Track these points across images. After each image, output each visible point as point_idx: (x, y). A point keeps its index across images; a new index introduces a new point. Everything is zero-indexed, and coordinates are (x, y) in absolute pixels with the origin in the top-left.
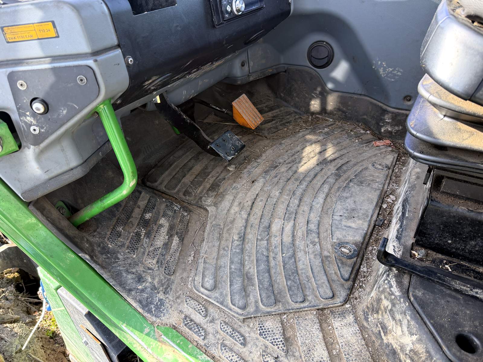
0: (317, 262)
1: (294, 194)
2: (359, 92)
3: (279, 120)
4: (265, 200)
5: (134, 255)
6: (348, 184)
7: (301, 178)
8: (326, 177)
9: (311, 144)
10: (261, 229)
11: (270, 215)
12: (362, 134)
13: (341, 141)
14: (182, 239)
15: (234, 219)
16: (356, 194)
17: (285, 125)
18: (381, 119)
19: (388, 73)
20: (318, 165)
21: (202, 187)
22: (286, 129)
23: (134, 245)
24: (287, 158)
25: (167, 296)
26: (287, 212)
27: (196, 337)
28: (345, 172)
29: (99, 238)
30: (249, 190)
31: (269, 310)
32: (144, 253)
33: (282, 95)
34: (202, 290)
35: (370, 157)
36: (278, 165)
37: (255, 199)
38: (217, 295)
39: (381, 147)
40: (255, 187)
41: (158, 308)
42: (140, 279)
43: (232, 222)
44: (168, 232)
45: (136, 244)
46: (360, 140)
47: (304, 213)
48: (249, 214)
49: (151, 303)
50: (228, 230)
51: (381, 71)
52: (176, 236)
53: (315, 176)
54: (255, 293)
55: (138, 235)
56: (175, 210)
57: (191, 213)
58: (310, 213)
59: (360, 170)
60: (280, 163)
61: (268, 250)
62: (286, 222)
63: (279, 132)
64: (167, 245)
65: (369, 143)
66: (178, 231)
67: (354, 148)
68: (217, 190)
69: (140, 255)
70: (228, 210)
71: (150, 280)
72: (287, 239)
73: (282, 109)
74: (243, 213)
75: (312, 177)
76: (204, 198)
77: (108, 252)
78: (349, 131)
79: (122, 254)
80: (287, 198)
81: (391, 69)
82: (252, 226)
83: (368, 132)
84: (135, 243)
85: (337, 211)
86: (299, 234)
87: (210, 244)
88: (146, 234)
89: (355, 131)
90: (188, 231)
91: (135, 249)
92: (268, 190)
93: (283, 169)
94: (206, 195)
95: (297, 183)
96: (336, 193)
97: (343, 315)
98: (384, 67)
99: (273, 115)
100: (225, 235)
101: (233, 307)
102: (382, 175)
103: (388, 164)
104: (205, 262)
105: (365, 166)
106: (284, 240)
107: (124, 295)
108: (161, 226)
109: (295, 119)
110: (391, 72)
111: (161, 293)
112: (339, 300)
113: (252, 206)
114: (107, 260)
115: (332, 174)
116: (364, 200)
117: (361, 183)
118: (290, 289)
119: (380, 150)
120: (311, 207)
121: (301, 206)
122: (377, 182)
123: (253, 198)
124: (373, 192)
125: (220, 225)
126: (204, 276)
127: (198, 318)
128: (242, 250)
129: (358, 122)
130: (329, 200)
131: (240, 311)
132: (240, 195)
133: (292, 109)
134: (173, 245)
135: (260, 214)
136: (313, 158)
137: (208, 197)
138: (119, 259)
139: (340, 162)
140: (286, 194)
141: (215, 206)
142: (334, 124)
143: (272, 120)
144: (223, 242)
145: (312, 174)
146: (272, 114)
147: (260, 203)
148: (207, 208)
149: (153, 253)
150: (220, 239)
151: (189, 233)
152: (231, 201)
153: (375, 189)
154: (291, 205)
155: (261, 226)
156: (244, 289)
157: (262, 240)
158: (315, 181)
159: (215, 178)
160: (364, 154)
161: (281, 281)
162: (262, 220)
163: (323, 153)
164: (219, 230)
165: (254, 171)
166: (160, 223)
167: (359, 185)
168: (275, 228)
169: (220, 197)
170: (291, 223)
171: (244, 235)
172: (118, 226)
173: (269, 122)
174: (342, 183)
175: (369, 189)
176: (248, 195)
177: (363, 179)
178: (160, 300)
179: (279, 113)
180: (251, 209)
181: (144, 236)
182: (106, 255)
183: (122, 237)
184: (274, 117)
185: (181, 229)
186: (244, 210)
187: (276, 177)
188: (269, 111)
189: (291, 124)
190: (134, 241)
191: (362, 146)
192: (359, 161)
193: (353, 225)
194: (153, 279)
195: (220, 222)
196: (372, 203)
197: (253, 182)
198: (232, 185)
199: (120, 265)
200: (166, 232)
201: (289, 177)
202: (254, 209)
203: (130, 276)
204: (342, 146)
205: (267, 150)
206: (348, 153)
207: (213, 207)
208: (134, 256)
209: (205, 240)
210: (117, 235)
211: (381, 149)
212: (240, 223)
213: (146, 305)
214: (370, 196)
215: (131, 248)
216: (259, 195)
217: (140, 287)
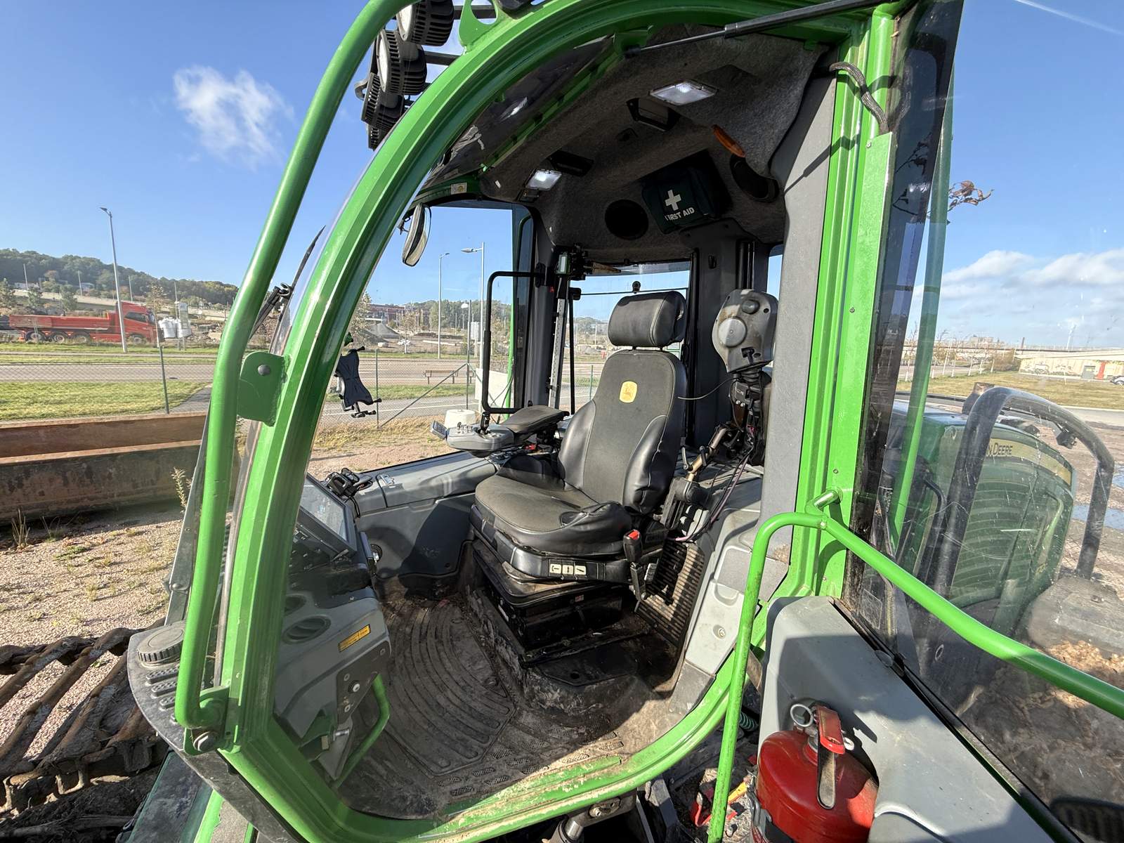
0: (485, 701)
1: (428, 672)
6: (452, 643)
7: (421, 659)
8: (435, 648)
10: (435, 709)
15: (409, 718)
16: (463, 647)
25: (426, 794)
26: (438, 687)
27: (469, 794)
28: (442, 637)
31: (489, 743)
34: (443, 770)
35: (446, 617)
38: (455, 764)
39: (445, 607)
41: (429, 805)
42: (404, 799)
43: (410, 720)
46: (427, 608)
47: (448, 680)
48: (416, 707)
49: (423, 806)
51: (426, 554)
53: (427, 650)
54: (475, 744)
55: (366, 777)
58: (451, 677)
59: (448, 630)
61: (453, 716)
65: (435, 608)
71: (408, 794)
72: (457, 702)
74: (410, 709)
75: (426, 653)
80: (427, 677)
81: (433, 551)
83: (426, 600)
85: (464, 664)
86: (459, 693)
89: (417, 603)
95: (422, 664)
96: (452, 654)
97: (520, 714)
98: (427, 551)
101: (471, 760)
102: (464, 626)
103: (460, 616)
105: (449, 626)
106: (456, 703)
107: (404, 817)
111: (422, 795)
112: (513, 709)
115: (436, 643)
116: (471, 648)
117: (458, 638)
118: (488, 725)
119: (446, 609)
120: (448, 672)
121: (442, 677)
122: (466, 632)
123: (405, 694)
124: (469, 640)
126: (436, 763)
127: (457, 786)
128: (439, 730)
129: (412, 595)
130: (453, 661)
131: (477, 758)
135: (422, 701)
139: (432, 631)
140: (423, 676)
145: (424, 651)
149: (389, 779)
153: (468, 637)
154: (435, 681)
155: (434, 707)
156: (466, 747)
157: (444, 714)
158: (431, 655)
161: (479, 726)
162: (429, 703)
163: (413, 632)
167: (459, 641)
168: (442, 701)
170: (449, 692)
171: (428, 721)
174: (448, 646)
175: (465, 639)
177: (457, 635)
178: (426, 800)
180: (413, 703)
181: (370, 774)
187: (402, 669)
190: (370, 782)
192: (442, 624)
193: (481, 667)
196: (476, 647)
202: (414, 701)
203: (396, 802)
208: (383, 789)
209: (406, 746)
213: (421, 811)
214: (470, 643)
217: (408, 803)
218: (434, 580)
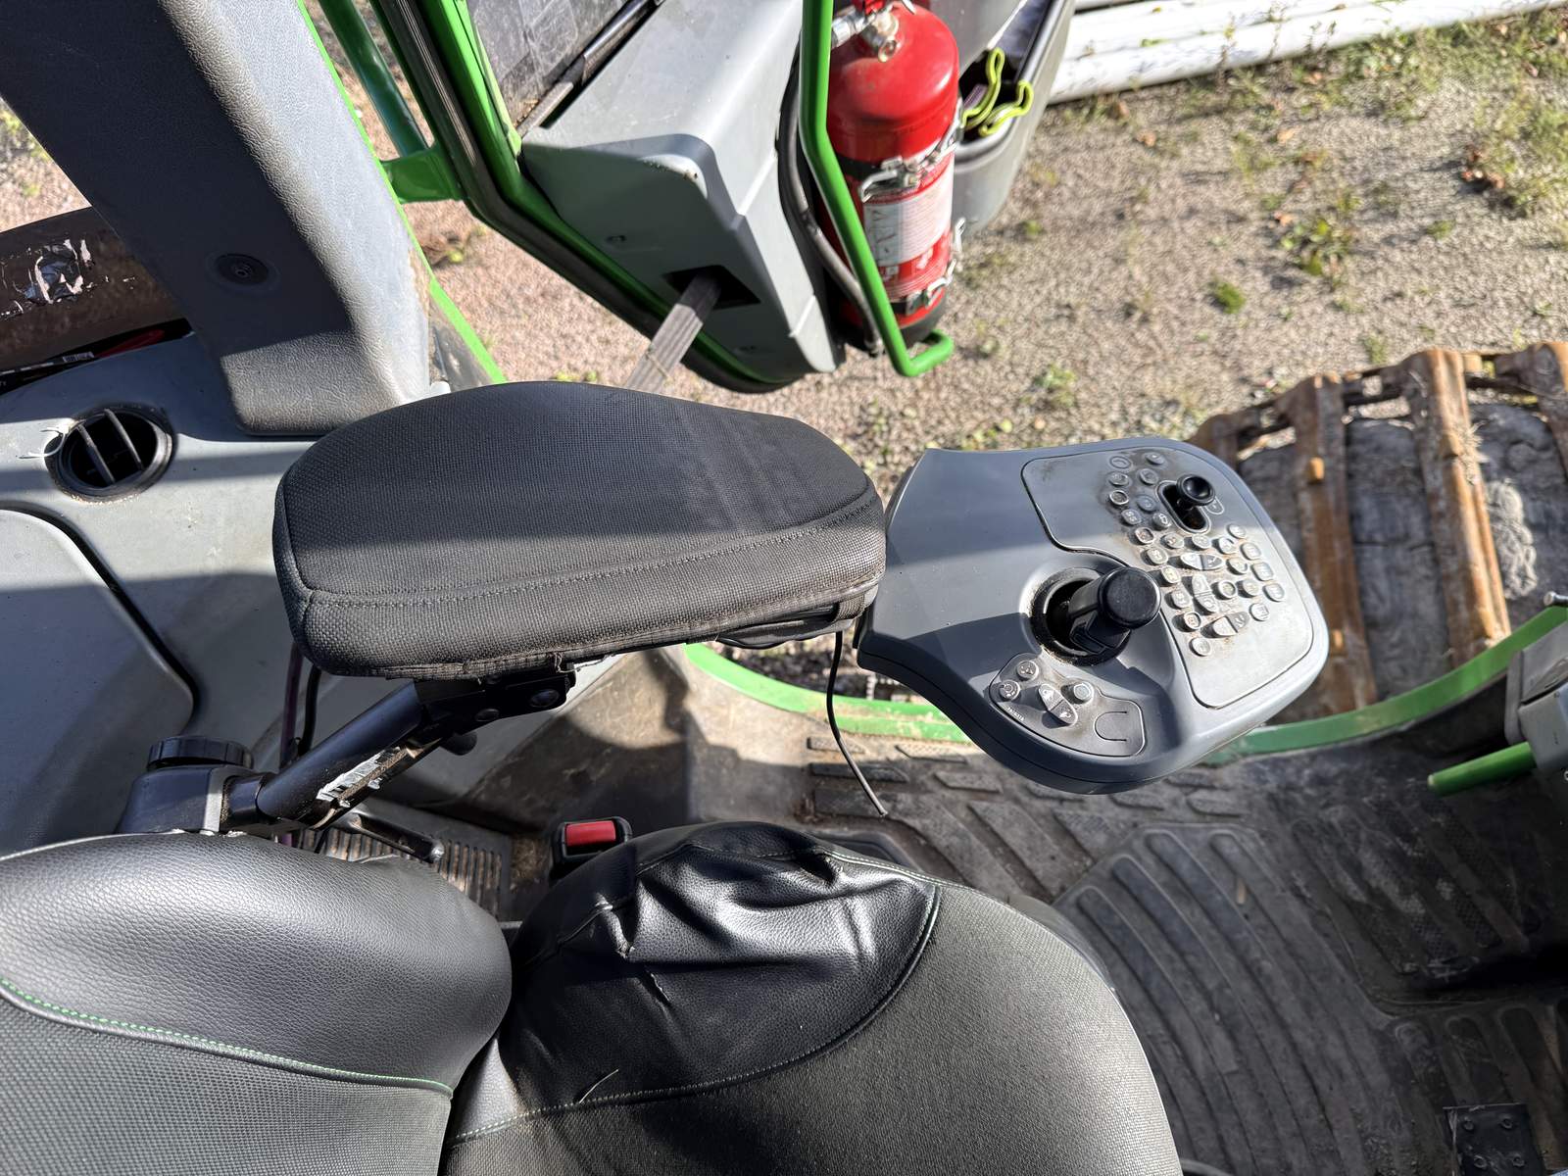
4: (1304, 1120)
5: (1369, 801)
10: (1241, 1017)
11: (1255, 1071)
14: (1351, 905)
15: (1312, 1018)
21: (1465, 1077)
23: (1389, 816)
25: (1264, 795)
26: (1228, 1102)
30: (1362, 1134)
31: (1115, 858)
32: (1364, 819)
37: (1323, 1109)
38: (1200, 837)
40: (1359, 1154)
41: (1259, 773)
43: (1307, 1006)
44: (1383, 894)
45: (1388, 820)
48: (1294, 1046)
49: (1273, 771)
50: (1296, 980)
52: (1365, 900)
55: (1409, 838)
56: (1431, 957)
57: (1404, 982)
61: (1193, 971)
64: (1357, 870)
66: (1374, 915)
68: (1426, 1087)
70: (1342, 1034)
71: (1309, 791)
74: (1310, 1044)
76: (1424, 1040)
77: (1400, 769)
79: (1384, 787)
84: (1394, 821)
87: (1294, 924)
88: (1404, 853)
90: (1362, 934)
91: (1381, 811)
94: (1428, 1052)
100: (1290, 962)
101: (1164, 832)
104: (1266, 879)
106: (1183, 1014)
107: (1313, 749)
108: (1405, 893)
111: (1275, 791)
113: (1309, 1077)
114: (1386, 758)
118: (1109, 910)
123: (1330, 1110)
125: (1321, 979)
128: (1232, 945)
131: (1149, 832)
132: (1363, 1105)
134: (1349, 879)
137: (1420, 1052)
138: (1378, 775)
141: (1381, 1032)
144: (1280, 944)
147: (1303, 1102)
148: (1390, 1018)
151: (1358, 934)
152: (1363, 1067)
156: (1171, 869)
157: (1220, 990)
161: (1130, 917)
162: (1257, 1045)
164: (1312, 967)
166: (1413, 896)
169: (1396, 1069)
170: (1200, 1071)
171: (1258, 983)
176: (1346, 1112)
178: (1266, 782)
180: (1304, 1067)
181: (1400, 847)
182: (1396, 763)
183: (1422, 811)
185: (1373, 924)
186: (1313, 1054)
194: (1307, 798)
195: (1328, 991)
198: (1412, 1132)
199: (1363, 768)
200: (1385, 890)
202: (1299, 1072)
203: (1336, 770)
207: (1381, 1027)
209: (1313, 930)
212: (1290, 1008)
213: (1276, 764)
216: (1325, 1130)
217: (1307, 773)
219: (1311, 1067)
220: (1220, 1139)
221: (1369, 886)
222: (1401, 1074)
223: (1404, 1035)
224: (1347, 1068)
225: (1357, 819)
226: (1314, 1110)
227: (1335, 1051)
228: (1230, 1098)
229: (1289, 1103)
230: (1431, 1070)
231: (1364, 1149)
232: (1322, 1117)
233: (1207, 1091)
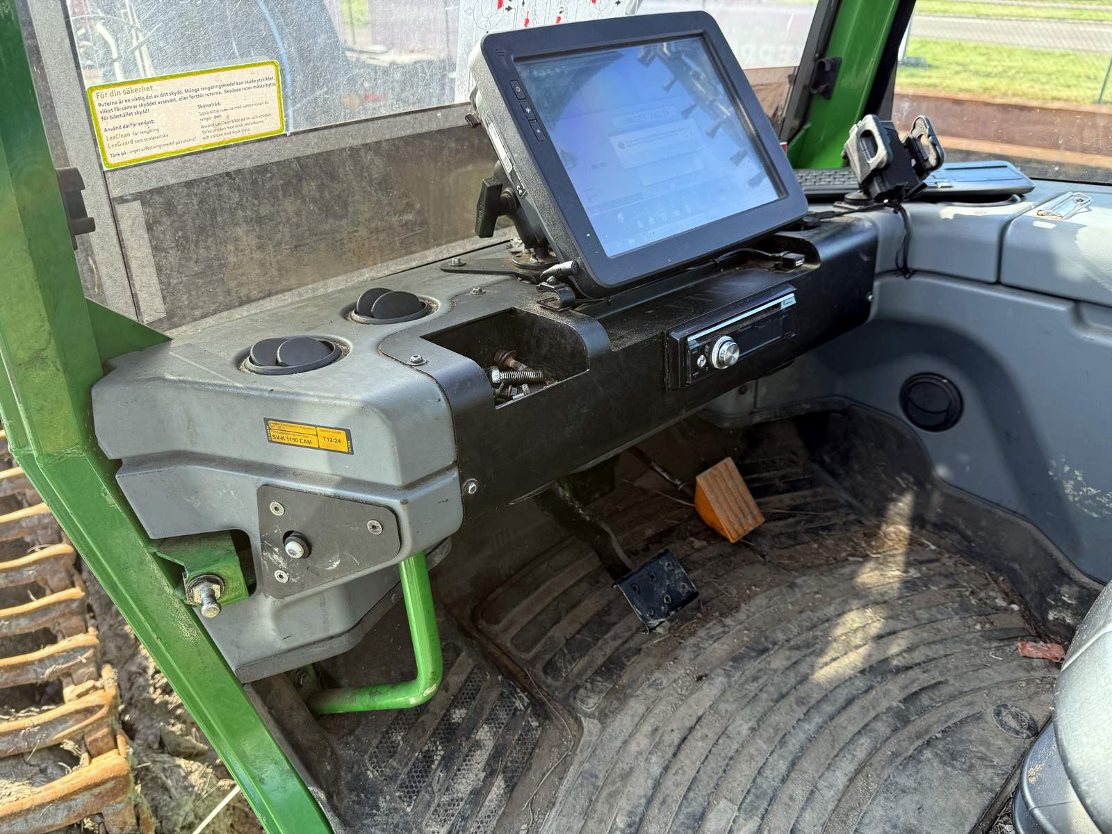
1: (783, 742)
2: (1013, 507)
3: (805, 517)
4: (712, 736)
5: (409, 806)
6: (920, 750)
7: (813, 702)
8: (872, 714)
9: (865, 607)
10: (681, 817)
11: (712, 785)
12: (997, 609)
13: (940, 617)
14: (511, 787)
15: (632, 769)
16: (931, 787)
17: (818, 535)
18: (1052, 590)
19: (1086, 497)
20: (862, 672)
21: (586, 659)
22: (816, 546)
23: (415, 782)
24: (795, 630)
26: (753, 790)
28: (922, 712)
29: (355, 750)
30: (683, 699)
32: (428, 805)
33: (827, 459)
35: (998, 685)
36: (770, 646)
37: (692, 729)
39: (1035, 663)
40: (699, 695)
43: (626, 776)
44: (488, 763)
45: (419, 782)
46: (988, 626)
47: (791, 803)
48: (666, 769)
50: (611, 795)
51: (1069, 487)
52: (500, 777)
53: (849, 702)
55: (428, 758)
56: (516, 709)
57: (547, 722)
58: (803, 809)
59: (962, 716)
60: (775, 644)
62: (743, 816)
63: (798, 547)
64: (478, 795)
65: (1007, 643)
66: (509, 764)
67: (966, 647)
68: (615, 677)
69: (420, 807)
70: (625, 742)
73: (819, 490)
74: (654, 759)
75: (839, 704)
76: (582, 691)
77: (363, 789)
78: (967, 593)
79: (388, 797)
80: (765, 747)
81: (1094, 491)
82: (664, 802)
83: (1015, 607)
84: (418, 777)
85: (871, 821)
87: (565, 820)
88: (443, 758)
89: (982, 595)
90: (529, 769)
91: (414, 792)
92: (727, 711)
93: (778, 661)
94: (589, 686)
95: (800, 712)
96: (883, 768)
98: (1076, 480)
99: (792, 503)
100: (601, 807)
102: (1012, 749)
103: (1036, 718)
105: (977, 709)
108: (478, 745)
109: (845, 524)
110: (1093, 497)
113: (679, 747)
114: (357, 807)
115: (889, 709)
116: (945, 810)
117: (954, 756)
119: (1028, 671)
120: (812, 792)
121: (789, 782)
122: (992, 767)
123: (688, 724)
124: (974, 791)
125: (597, 777)
129: (996, 570)
130: (860, 781)
132: (662, 707)
133: (844, 497)
134: (489, 797)
135: (691, 773)
136: (857, 647)
137: (593, 691)
138: (378, 808)
139: (921, 678)
140: (765, 735)
141: (600, 720)
142: (937, 560)
143: (789, 516)
144: (591, 824)
145: (842, 695)
146: (792, 499)
147: (700, 744)
148: (583, 719)
149: (446, 811)
150: (587, 814)
151: (531, 772)
152: (637, 719)
153: (983, 785)
154: (768, 772)
155: (685, 810)
158: (842, 719)
159: (619, 642)
160: (986, 671)
162: (691, 795)
163: (885, 640)
164: (591, 788)
165: (711, 648)
166: (477, 738)
167: (943, 762)
168: (714, 823)
169: (618, 699)
170: (753, 824)
171: (641, 820)
172: (395, 729)
173: (780, 519)
174: (905, 744)
175: (965, 780)
176: (679, 714)
177: (960, 748)
179: (809, 499)
180: (675, 755)
181: (440, 763)
182: (358, 796)
183: (397, 756)
184: (795, 508)
185: (516, 762)
186: (659, 754)
187: (755, 679)
188: (788, 491)
189: (833, 533)
190: (416, 772)
191: (987, 645)
192: (965, 689)
195: (601, 768)
196: (962, 824)
197: (700, 678)
198: (652, 673)
199: (377, 825)
200: (483, 763)
201: (784, 690)
202: (681, 756)
204: (939, 631)
205: (756, 594)
206: (946, 656)
207: (596, 721)
208: (409, 810)
209: (557, 805)
210: (390, 752)
211: (1033, 669)
212: (640, 786)
214: (963, 801)
215: (407, 787)
216: (704, 721)
218: (1063, 576)
219: (670, 752)
220: (783, 781)
221: (486, 777)
222: (620, 696)
223: (590, 703)
224: (646, 728)
225: (432, 809)
226: (698, 734)
227: (641, 742)
228: (749, 791)
229: (710, 751)
230: (599, 679)
231: (692, 693)
232: (698, 727)
233: (762, 810)
